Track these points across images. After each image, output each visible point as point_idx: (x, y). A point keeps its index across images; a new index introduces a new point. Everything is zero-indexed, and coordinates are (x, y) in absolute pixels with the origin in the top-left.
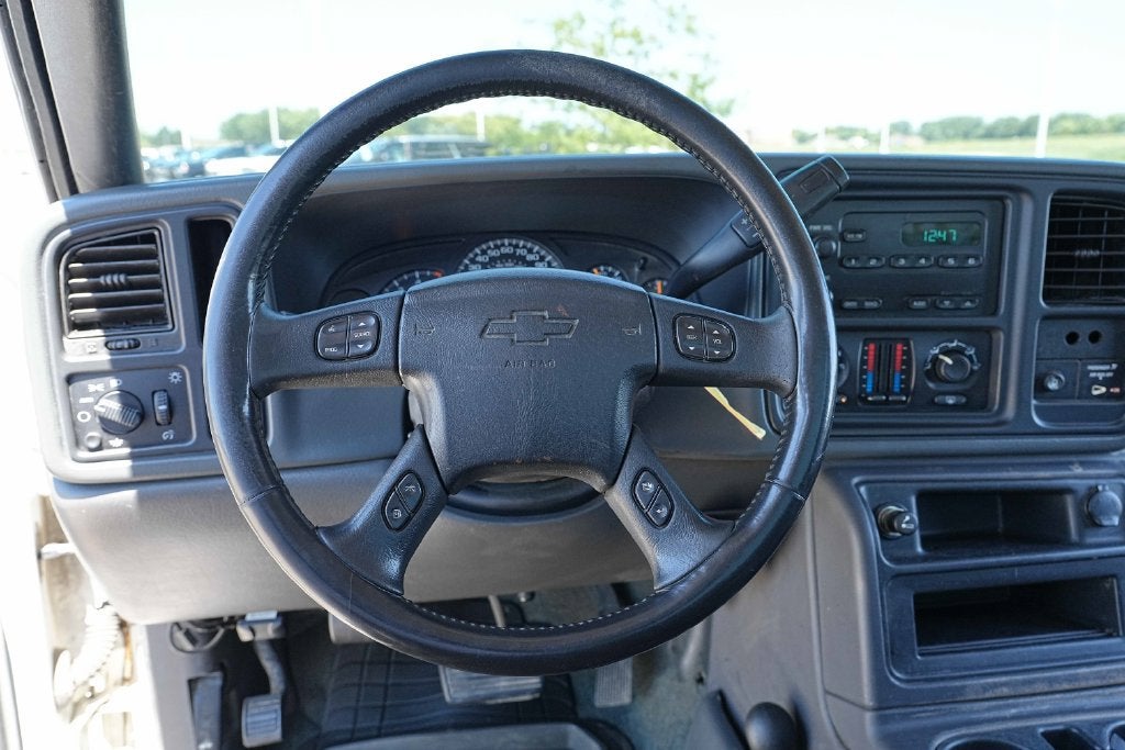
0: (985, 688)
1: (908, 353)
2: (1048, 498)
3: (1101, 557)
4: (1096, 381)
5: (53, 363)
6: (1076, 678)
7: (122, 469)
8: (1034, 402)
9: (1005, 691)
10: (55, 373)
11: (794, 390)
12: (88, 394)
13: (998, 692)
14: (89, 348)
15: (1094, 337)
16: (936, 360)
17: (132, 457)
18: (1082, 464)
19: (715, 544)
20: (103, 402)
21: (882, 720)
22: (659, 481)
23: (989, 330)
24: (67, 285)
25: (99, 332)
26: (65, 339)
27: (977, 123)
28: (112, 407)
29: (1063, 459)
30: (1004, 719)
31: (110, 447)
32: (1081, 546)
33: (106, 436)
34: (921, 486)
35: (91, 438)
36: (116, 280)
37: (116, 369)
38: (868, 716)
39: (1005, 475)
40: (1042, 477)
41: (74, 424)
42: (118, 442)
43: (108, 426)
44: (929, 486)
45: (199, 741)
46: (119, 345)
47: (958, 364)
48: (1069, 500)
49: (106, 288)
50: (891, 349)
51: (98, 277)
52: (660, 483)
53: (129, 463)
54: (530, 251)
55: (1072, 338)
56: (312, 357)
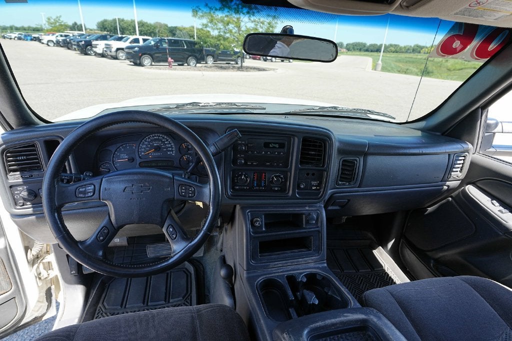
0: (275, 265)
1: (265, 176)
2: (298, 216)
3: (309, 232)
4: (314, 186)
5: (5, 183)
6: (299, 262)
7: (30, 211)
8: (297, 191)
9: (280, 265)
10: (6, 186)
11: (209, 205)
12: (18, 191)
13: (278, 266)
14: (16, 178)
15: (313, 174)
16: (273, 178)
17: (33, 207)
18: (309, 207)
19: (187, 244)
20: (23, 193)
21: (248, 273)
22: (174, 228)
23: (287, 172)
24: (6, 160)
25: (18, 173)
26: (8, 176)
27: (364, 45)
28: (25, 194)
29: (304, 205)
30: (279, 272)
31: (27, 205)
32: (305, 228)
33: (25, 202)
34: (265, 212)
35: (20, 203)
36: (23, 158)
37: (25, 183)
38: (245, 272)
39: (288, 209)
40: (297, 210)
41: (14, 199)
42: (28, 203)
43: (24, 199)
44: (267, 212)
45: (71, 271)
46: (26, 176)
47: (278, 180)
48: (304, 216)
49: (20, 160)
50: (262, 176)
51: (17, 157)
52: (174, 229)
53: (32, 209)
54: (164, 138)
55: (308, 174)
56: (75, 197)
